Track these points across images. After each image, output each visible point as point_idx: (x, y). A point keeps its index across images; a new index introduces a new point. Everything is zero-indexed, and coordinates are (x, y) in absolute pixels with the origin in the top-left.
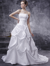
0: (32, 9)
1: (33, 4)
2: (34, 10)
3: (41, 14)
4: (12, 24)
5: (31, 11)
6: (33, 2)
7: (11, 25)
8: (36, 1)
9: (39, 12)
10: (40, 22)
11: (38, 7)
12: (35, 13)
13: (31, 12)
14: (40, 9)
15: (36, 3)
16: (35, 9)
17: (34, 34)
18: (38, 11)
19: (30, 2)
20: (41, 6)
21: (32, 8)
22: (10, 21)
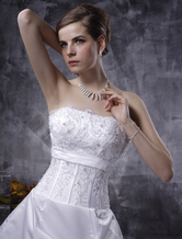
0: (124, 51)
1: (129, 24)
2: (134, 55)
3: (168, 74)
4: (21, 125)
5: (117, 59)
6: (131, 13)
7: (14, 130)
8: (146, 10)
9: (160, 65)
10: (166, 119)
11: (157, 42)
12: (140, 73)
13: (120, 64)
14: (165, 48)
15: (147, 21)
16: (141, 52)
17: (131, 178)
18: (153, 60)
19: (115, 15)
20: (170, 36)
21: (126, 43)
22: (10, 113)
